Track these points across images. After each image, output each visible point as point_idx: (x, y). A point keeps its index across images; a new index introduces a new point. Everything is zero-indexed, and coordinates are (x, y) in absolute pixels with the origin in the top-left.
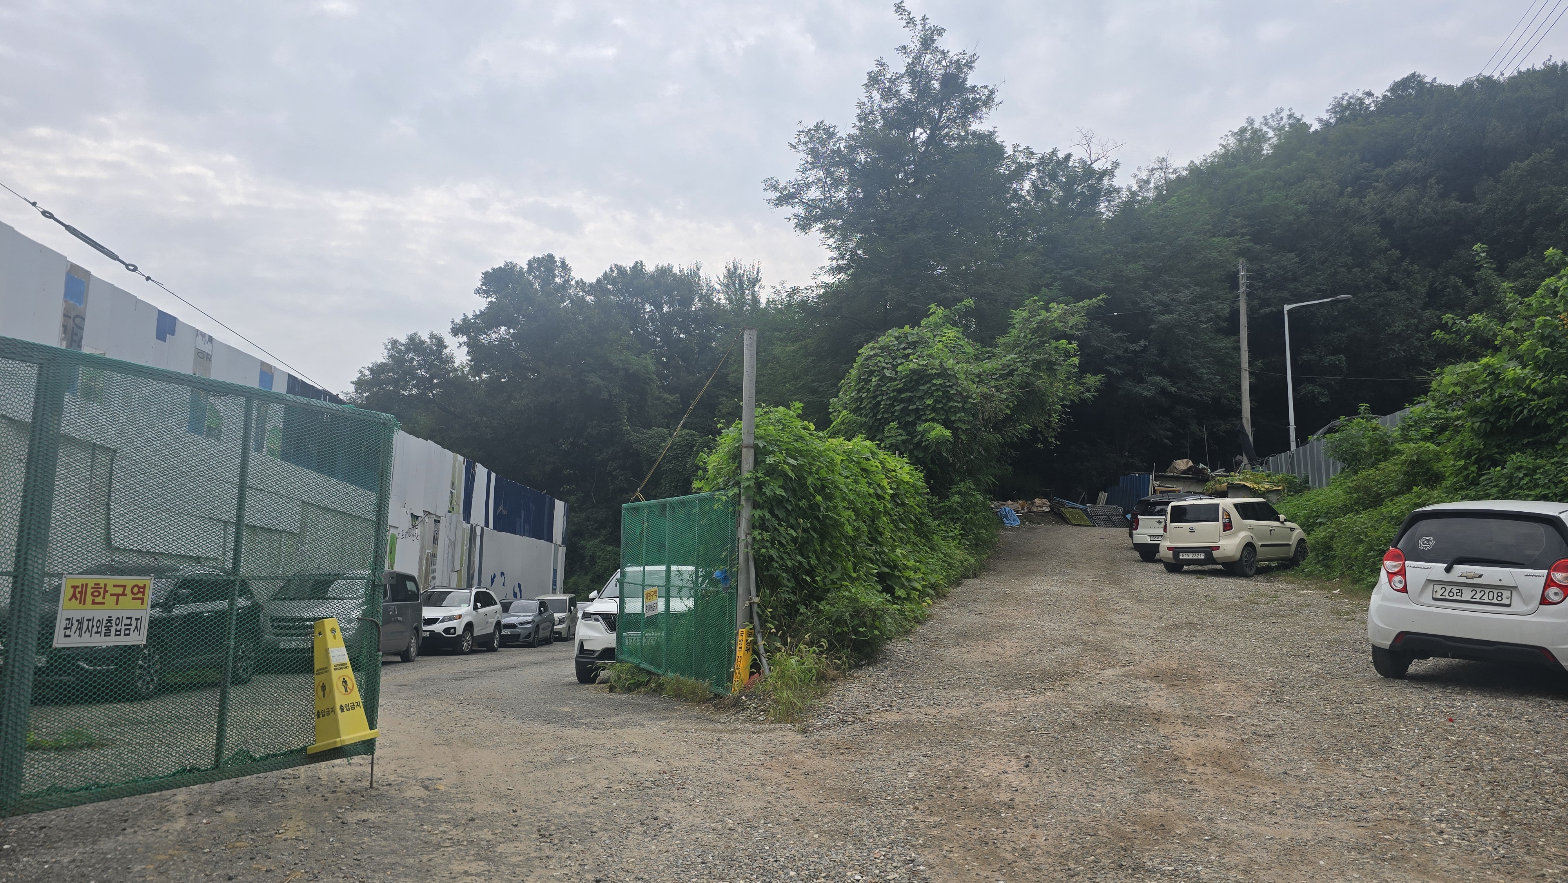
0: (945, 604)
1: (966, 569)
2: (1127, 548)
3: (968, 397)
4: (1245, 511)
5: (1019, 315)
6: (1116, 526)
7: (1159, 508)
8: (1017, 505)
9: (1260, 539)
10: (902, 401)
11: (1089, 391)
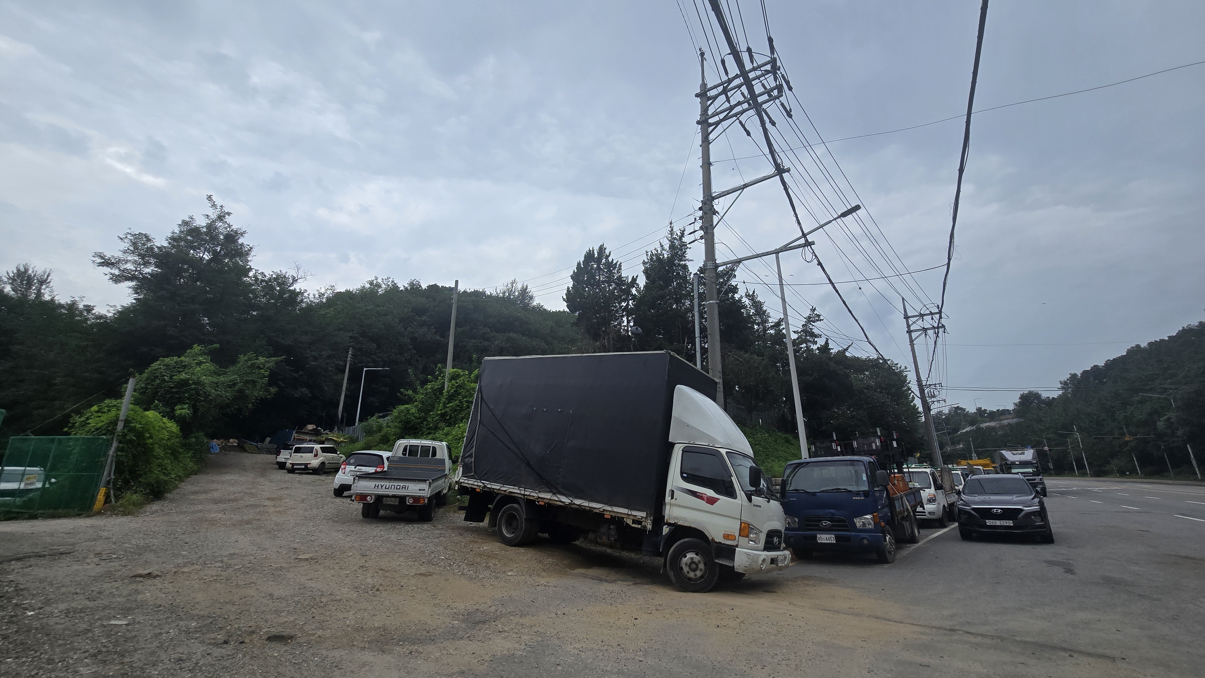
0: (183, 484)
1: (193, 471)
2: (274, 464)
3: (209, 395)
4: (324, 450)
5: (242, 358)
6: (272, 454)
7: (291, 447)
8: (219, 442)
9: (328, 461)
10: (172, 392)
11: (270, 395)
